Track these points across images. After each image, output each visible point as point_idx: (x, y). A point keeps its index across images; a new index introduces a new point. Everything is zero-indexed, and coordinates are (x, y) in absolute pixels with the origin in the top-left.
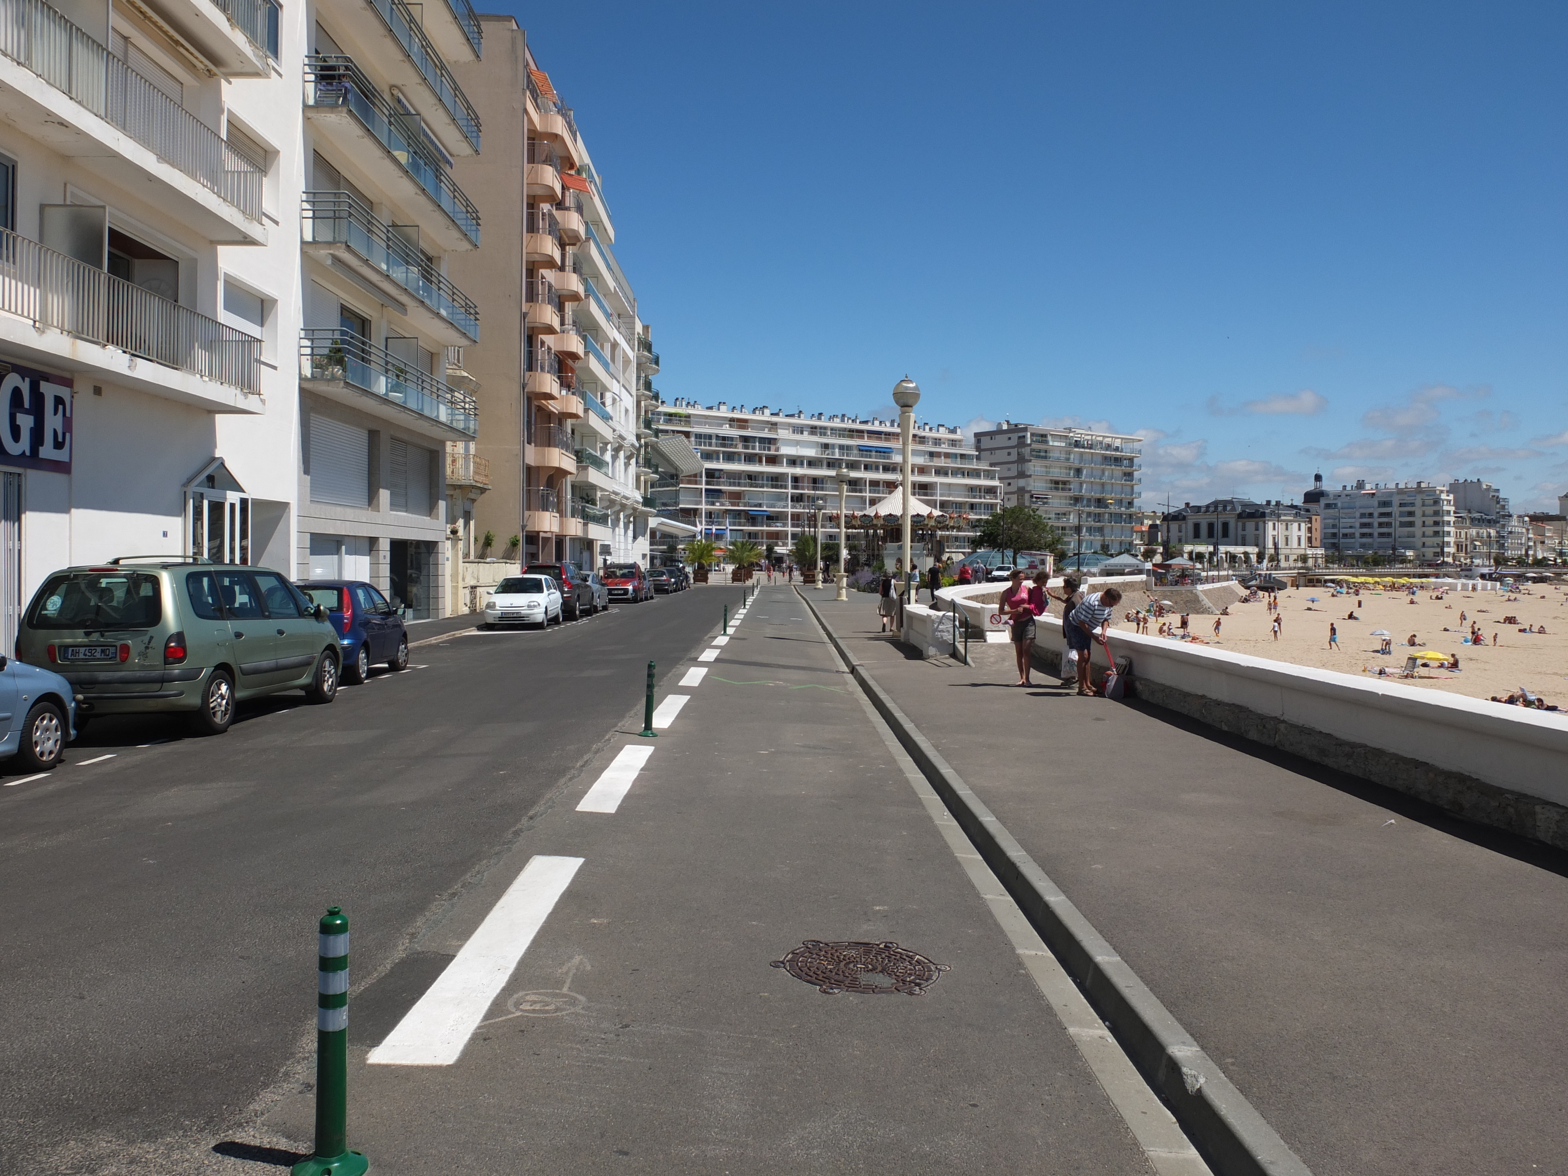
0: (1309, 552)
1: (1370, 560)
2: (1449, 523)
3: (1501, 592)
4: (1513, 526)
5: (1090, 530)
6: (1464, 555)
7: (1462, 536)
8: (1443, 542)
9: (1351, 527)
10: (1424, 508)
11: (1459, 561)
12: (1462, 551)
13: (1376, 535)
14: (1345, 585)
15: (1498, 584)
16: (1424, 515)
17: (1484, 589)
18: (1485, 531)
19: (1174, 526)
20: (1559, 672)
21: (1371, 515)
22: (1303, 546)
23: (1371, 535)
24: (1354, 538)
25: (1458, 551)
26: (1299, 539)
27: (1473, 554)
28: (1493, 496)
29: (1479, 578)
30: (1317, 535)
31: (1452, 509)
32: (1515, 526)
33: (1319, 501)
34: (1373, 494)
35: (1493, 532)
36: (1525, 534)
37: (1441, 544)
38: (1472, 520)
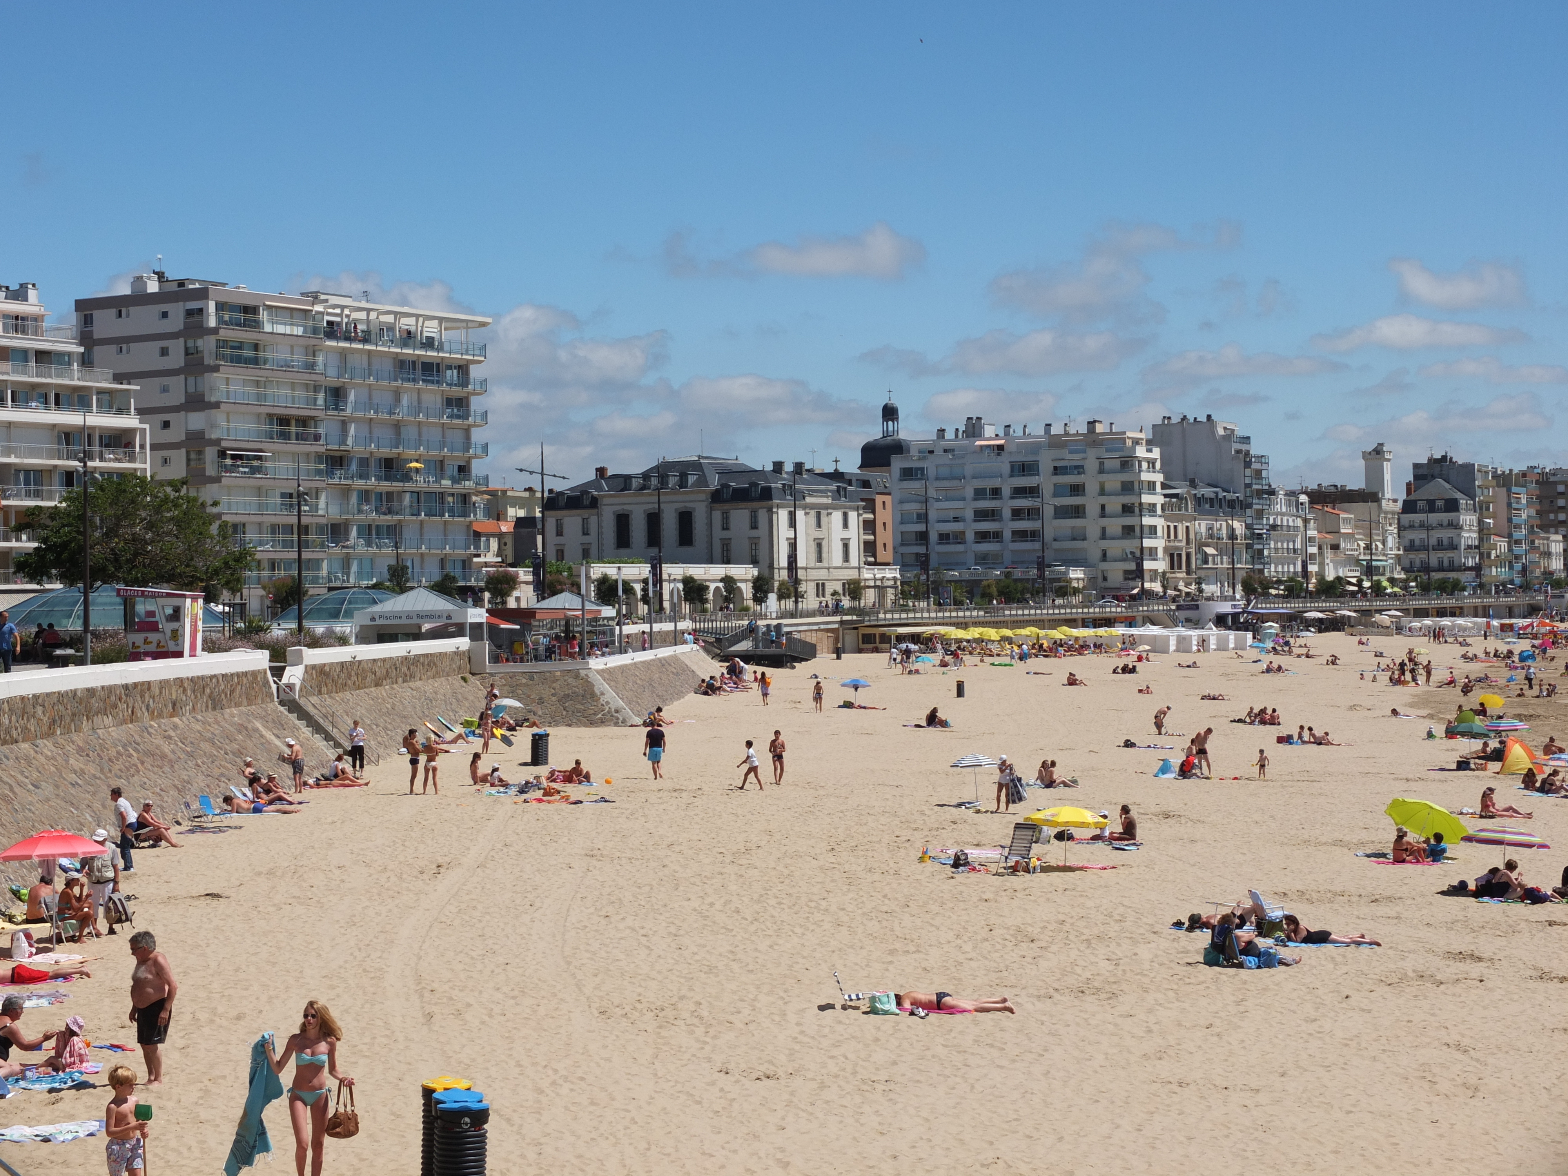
0: (867, 574)
1: (994, 590)
2: (1152, 508)
3: (1254, 654)
4: (1277, 514)
5: (368, 532)
6: (1184, 575)
7: (1180, 537)
8: (1142, 548)
9: (956, 519)
10: (1104, 477)
11: (1176, 589)
12: (1180, 567)
13: (1007, 535)
14: (939, 646)
15: (1250, 635)
16: (1102, 492)
17: (1222, 647)
18: (1224, 524)
19: (572, 521)
20: (1347, 838)
21: (996, 493)
22: (854, 561)
23: (997, 536)
24: (965, 543)
25: (1172, 567)
26: (846, 546)
27: (1202, 573)
28: (1238, 452)
29: (1211, 625)
30: (885, 537)
31: (1159, 478)
32: (1283, 514)
33: (889, 465)
34: (1001, 448)
35: (1239, 527)
36: (1302, 529)
37: (1138, 554)
38: (1199, 501)
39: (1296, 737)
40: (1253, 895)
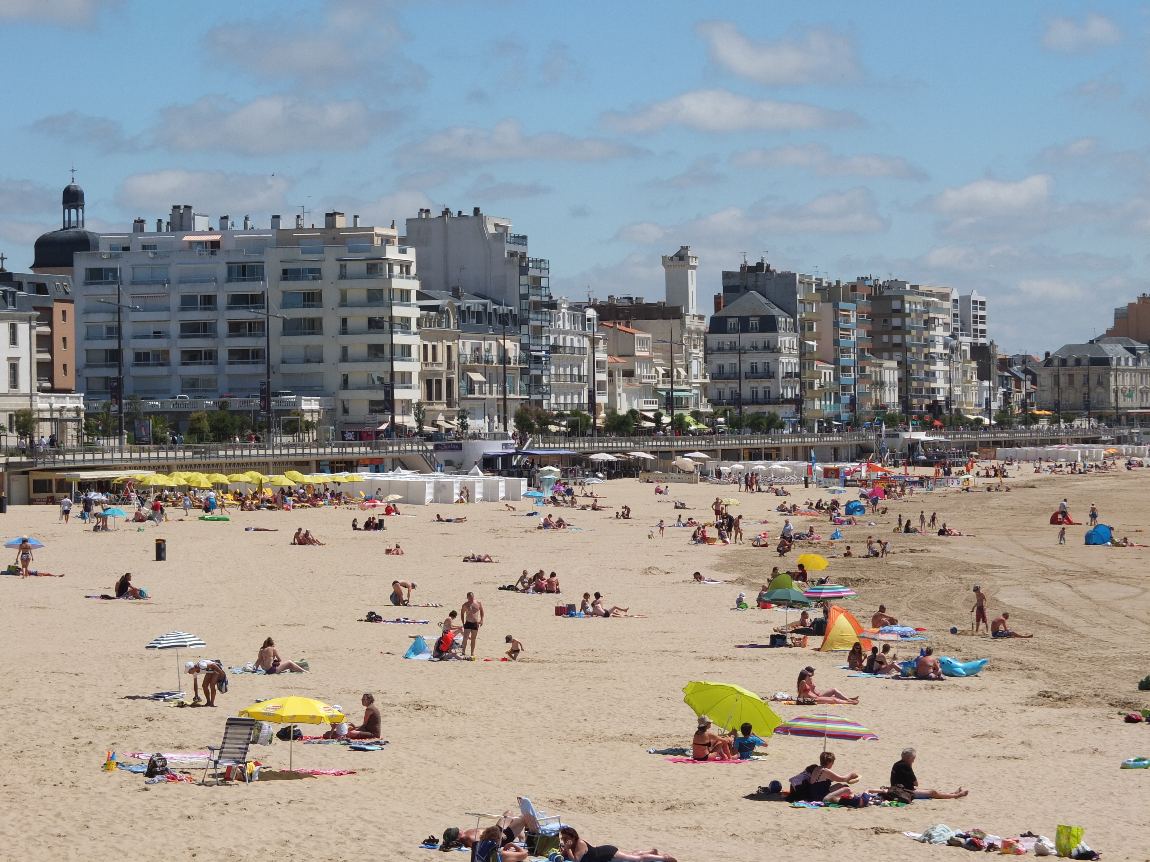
0: (41, 403)
1: (205, 426)
2: (405, 323)
3: (529, 505)
4: (559, 332)
6: (444, 407)
7: (439, 359)
8: (392, 374)
9: (158, 335)
10: (345, 284)
11: (434, 424)
12: (439, 397)
13: (223, 355)
14: (134, 496)
15: (524, 482)
16: (344, 303)
17: (490, 497)
18: (494, 344)
20: (639, 732)
21: (209, 301)
22: (24, 385)
23: (210, 356)
24: (168, 364)
25: (429, 397)
26: (14, 368)
27: (466, 405)
28: (512, 254)
29: (477, 469)
30: (66, 356)
31: (414, 285)
32: (566, 333)
33: (71, 264)
34: (215, 245)
35: (512, 347)
36: (589, 351)
37: (387, 380)
38: (463, 315)
39: (578, 608)
40: (524, 804)
